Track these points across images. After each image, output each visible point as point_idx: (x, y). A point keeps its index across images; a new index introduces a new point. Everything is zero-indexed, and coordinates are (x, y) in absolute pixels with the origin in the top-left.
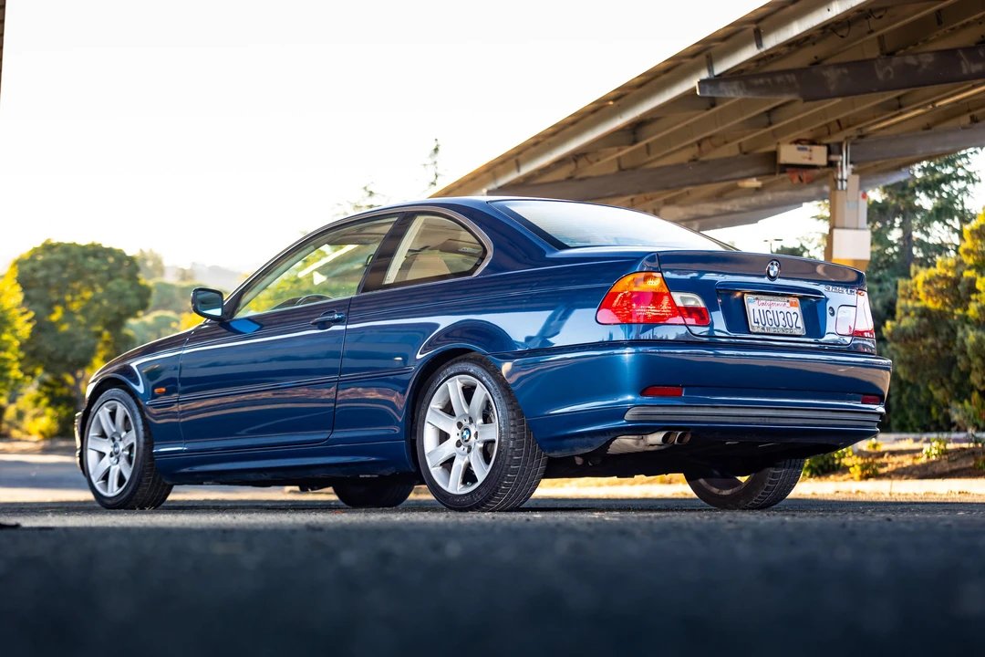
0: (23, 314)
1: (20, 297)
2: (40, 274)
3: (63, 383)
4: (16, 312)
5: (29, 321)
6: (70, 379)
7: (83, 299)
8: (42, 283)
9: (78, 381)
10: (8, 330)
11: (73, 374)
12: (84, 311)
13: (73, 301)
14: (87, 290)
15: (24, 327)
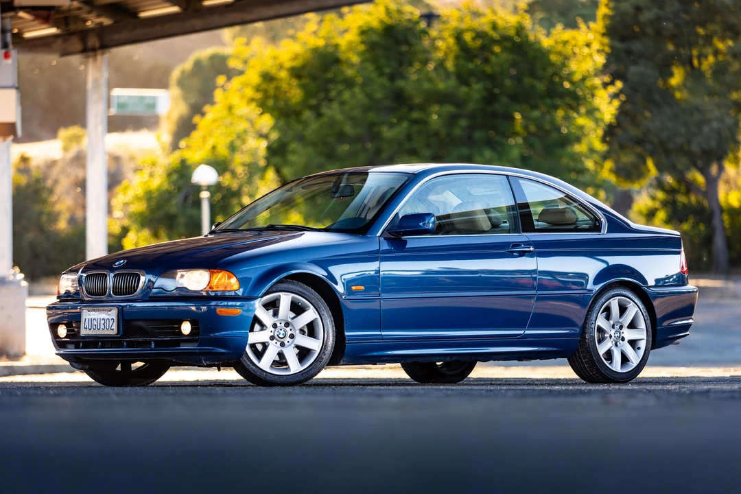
0: (605, 85)
1: (600, 60)
2: (646, 16)
3: (690, 187)
4: (597, 81)
5: (615, 96)
6: (700, 179)
7: (716, 53)
8: (649, 31)
9: (712, 182)
10: (583, 110)
11: (704, 171)
12: (719, 70)
13: (701, 57)
14: (723, 39)
15: (607, 106)
